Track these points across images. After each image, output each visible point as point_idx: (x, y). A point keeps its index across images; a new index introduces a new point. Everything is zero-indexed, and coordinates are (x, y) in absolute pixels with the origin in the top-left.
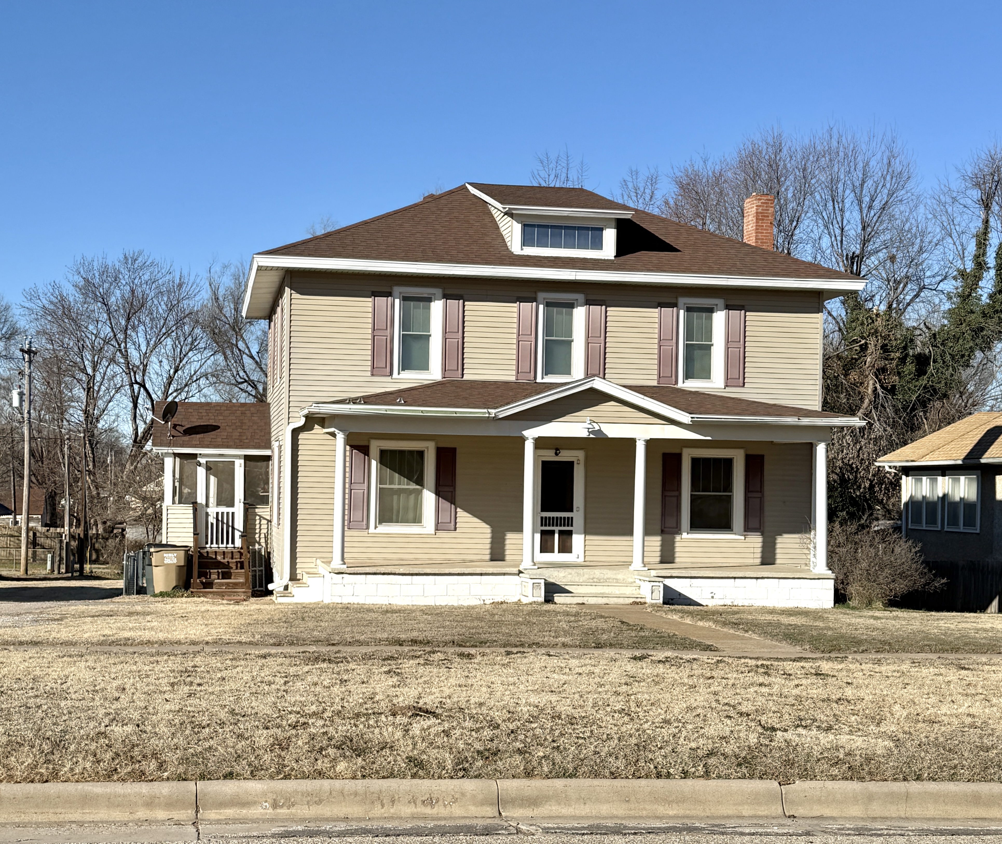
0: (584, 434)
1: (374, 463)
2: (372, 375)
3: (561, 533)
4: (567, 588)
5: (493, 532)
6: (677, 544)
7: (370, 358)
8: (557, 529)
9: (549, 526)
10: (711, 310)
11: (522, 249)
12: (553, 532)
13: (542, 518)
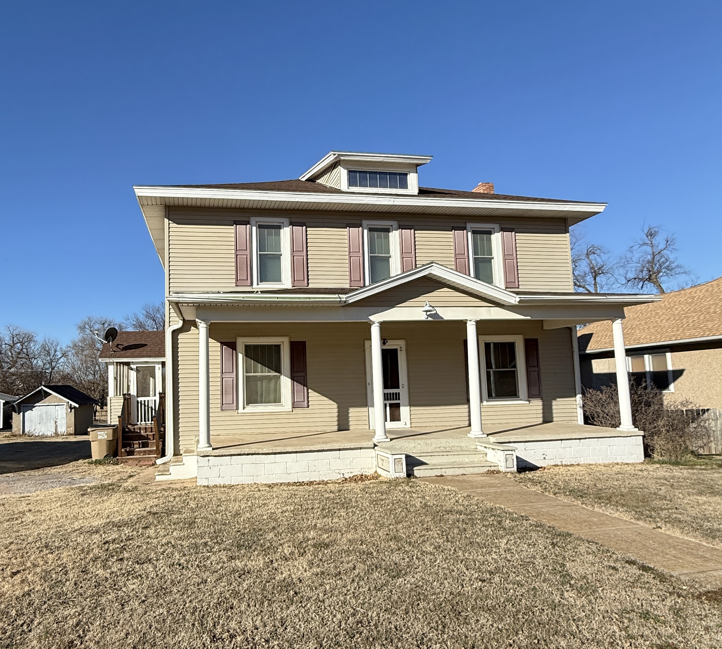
0: (423, 317)
1: (240, 356)
2: (237, 286)
3: (391, 405)
4: (421, 459)
5: (338, 407)
7: (234, 272)
8: (388, 402)
10: (490, 232)
11: (349, 188)
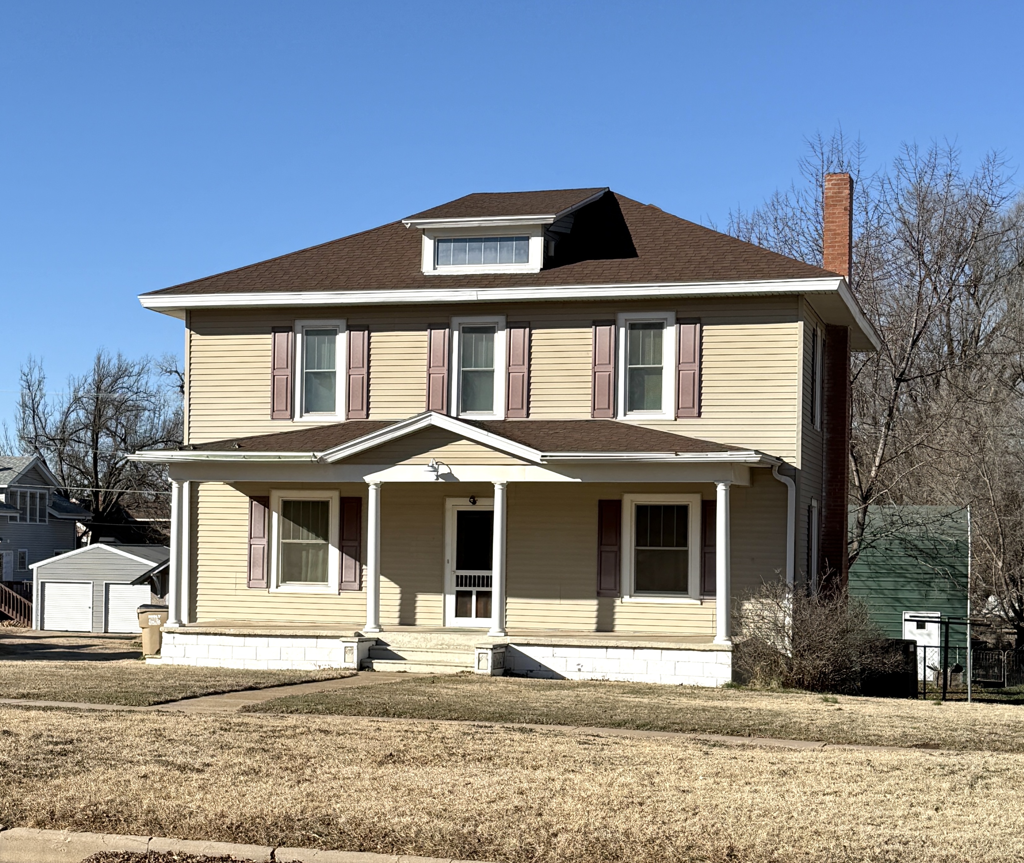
0: (431, 477)
1: (275, 516)
2: (273, 419)
3: (479, 594)
4: (400, 654)
5: (402, 593)
6: (617, 609)
7: (269, 400)
8: (474, 590)
9: (466, 586)
10: (660, 326)
11: (435, 269)
12: (470, 594)
13: (457, 577)
